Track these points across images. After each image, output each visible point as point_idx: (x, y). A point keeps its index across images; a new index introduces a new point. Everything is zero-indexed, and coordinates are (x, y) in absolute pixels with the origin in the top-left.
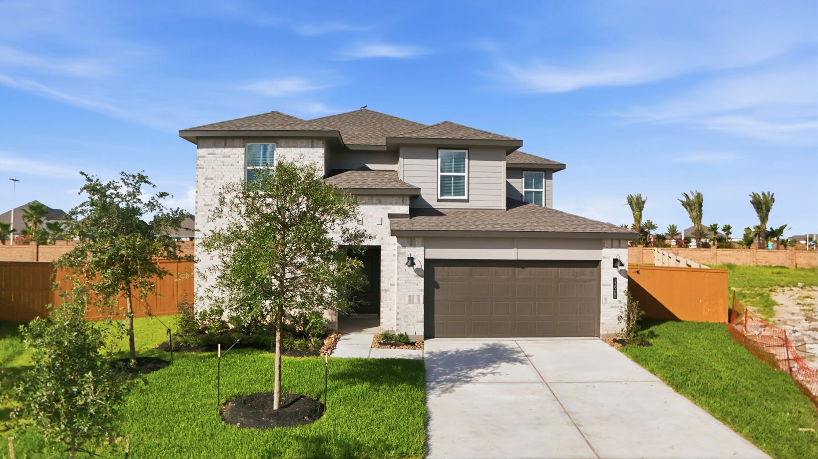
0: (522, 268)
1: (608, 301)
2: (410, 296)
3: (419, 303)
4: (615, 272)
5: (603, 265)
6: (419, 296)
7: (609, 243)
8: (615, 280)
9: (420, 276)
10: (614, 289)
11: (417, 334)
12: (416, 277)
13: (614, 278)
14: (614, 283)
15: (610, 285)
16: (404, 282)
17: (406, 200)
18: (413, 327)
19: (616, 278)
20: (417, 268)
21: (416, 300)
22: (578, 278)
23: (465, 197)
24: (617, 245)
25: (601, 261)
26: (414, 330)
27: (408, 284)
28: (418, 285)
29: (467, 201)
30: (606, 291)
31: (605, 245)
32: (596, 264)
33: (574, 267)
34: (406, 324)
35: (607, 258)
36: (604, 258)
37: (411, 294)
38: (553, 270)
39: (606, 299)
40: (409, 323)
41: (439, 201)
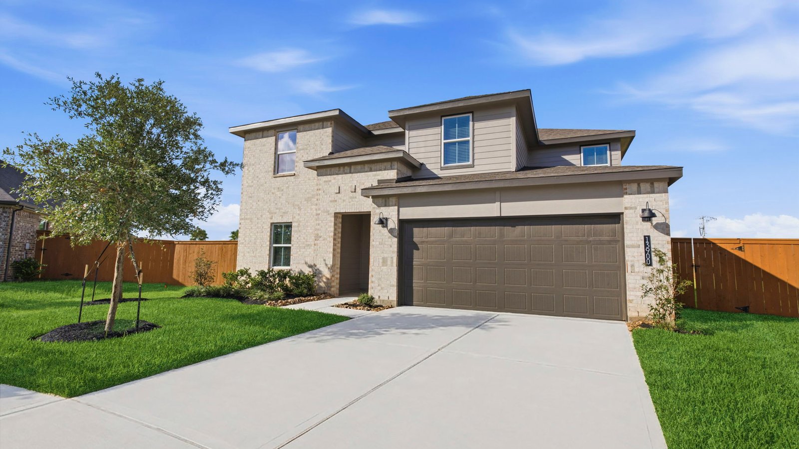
0: (512, 227)
1: (636, 270)
2: (383, 258)
3: (392, 266)
4: (647, 228)
5: (626, 218)
6: (392, 258)
7: (634, 187)
8: (647, 239)
9: (395, 237)
10: (646, 252)
11: (390, 299)
12: (389, 238)
13: (645, 237)
14: (645, 244)
15: (639, 246)
16: (378, 243)
17: (394, 165)
18: (386, 291)
19: (649, 237)
20: (391, 229)
21: (389, 263)
22: (591, 239)
23: (470, 163)
24: (649, 189)
25: (623, 213)
26: (388, 295)
27: (382, 246)
28: (391, 246)
29: (472, 166)
30: (634, 255)
31: (628, 191)
32: (616, 218)
33: (585, 224)
34: (379, 288)
35: (631, 208)
36: (626, 208)
37: (386, 255)
38: (554, 228)
39: (632, 266)
40: (383, 286)
41: (442, 169)
